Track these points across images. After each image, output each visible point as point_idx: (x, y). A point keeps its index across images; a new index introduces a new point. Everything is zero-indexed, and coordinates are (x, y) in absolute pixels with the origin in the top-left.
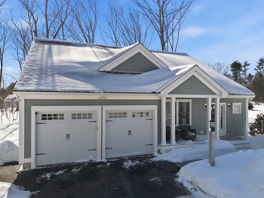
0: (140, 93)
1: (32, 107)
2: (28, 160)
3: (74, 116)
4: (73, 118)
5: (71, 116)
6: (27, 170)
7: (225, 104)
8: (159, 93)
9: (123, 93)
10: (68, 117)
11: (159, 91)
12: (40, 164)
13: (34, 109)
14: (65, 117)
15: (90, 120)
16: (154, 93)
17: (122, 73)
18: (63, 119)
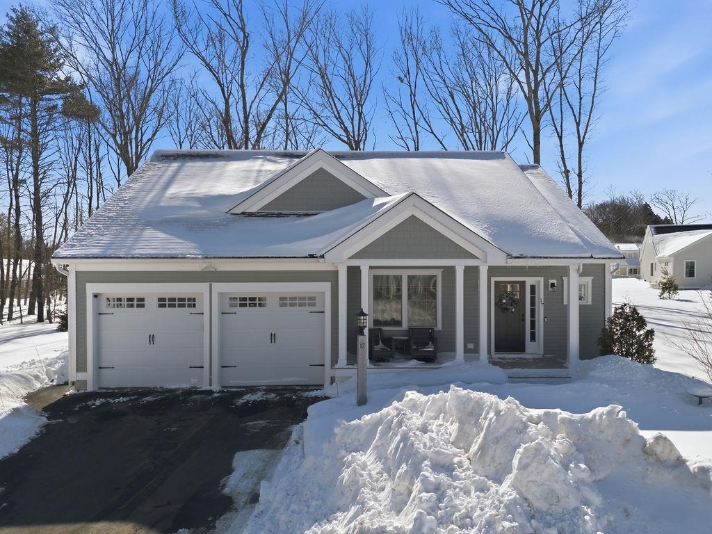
0: (281, 258)
1: (88, 285)
2: (81, 376)
3: (162, 303)
4: (161, 306)
5: (156, 303)
6: (80, 392)
7: (541, 279)
8: (322, 257)
9: (244, 258)
10: (151, 303)
11: (322, 253)
12: (105, 385)
13: (91, 288)
14: (145, 303)
15: (192, 310)
16: (312, 256)
17: (279, 215)
18: (143, 306)
